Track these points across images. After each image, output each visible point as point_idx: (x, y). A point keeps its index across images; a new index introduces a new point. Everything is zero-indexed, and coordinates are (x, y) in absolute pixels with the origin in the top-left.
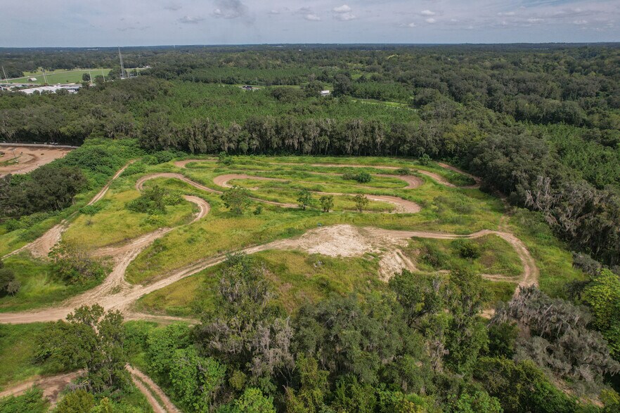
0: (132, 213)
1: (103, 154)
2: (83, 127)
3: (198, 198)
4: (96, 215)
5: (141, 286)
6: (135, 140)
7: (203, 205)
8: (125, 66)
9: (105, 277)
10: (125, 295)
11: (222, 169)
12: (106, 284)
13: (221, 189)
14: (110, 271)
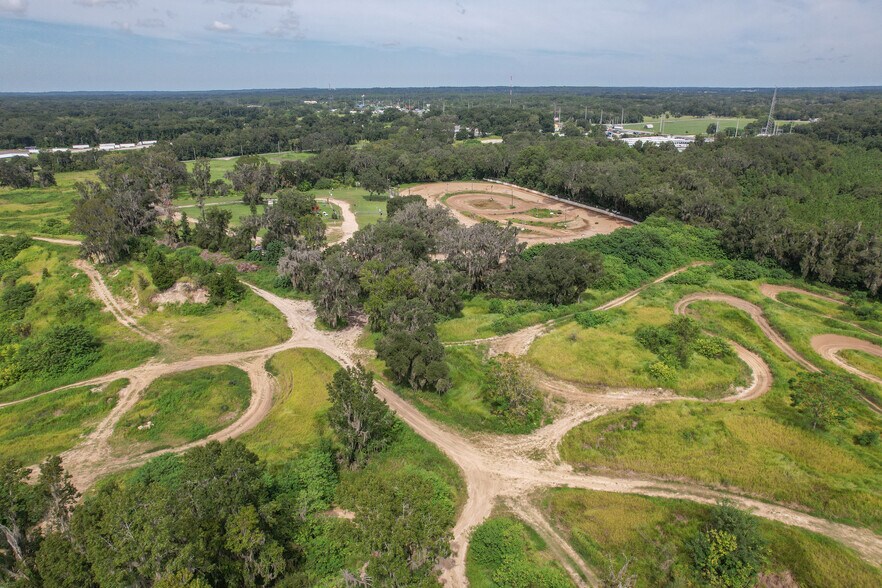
0: (638, 346)
1: (657, 242)
2: (656, 198)
3: (760, 360)
4: (591, 329)
5: (570, 468)
6: (717, 232)
7: (761, 377)
8: (778, 117)
9: (539, 426)
10: (541, 470)
11: (843, 323)
12: (533, 438)
13: (816, 360)
14: (549, 422)
